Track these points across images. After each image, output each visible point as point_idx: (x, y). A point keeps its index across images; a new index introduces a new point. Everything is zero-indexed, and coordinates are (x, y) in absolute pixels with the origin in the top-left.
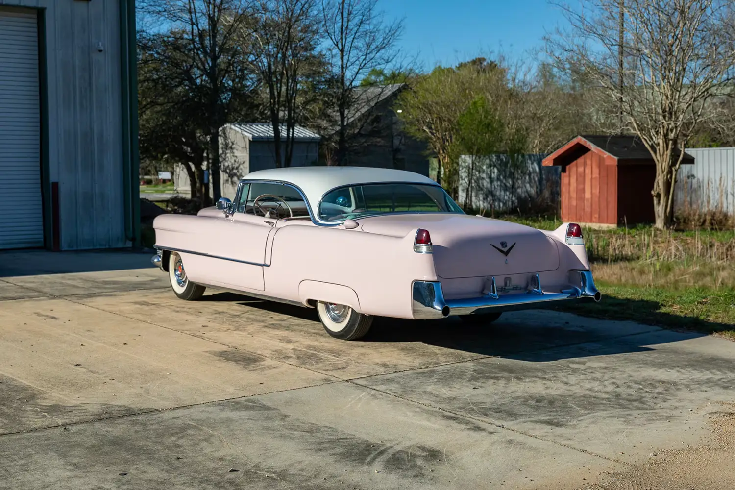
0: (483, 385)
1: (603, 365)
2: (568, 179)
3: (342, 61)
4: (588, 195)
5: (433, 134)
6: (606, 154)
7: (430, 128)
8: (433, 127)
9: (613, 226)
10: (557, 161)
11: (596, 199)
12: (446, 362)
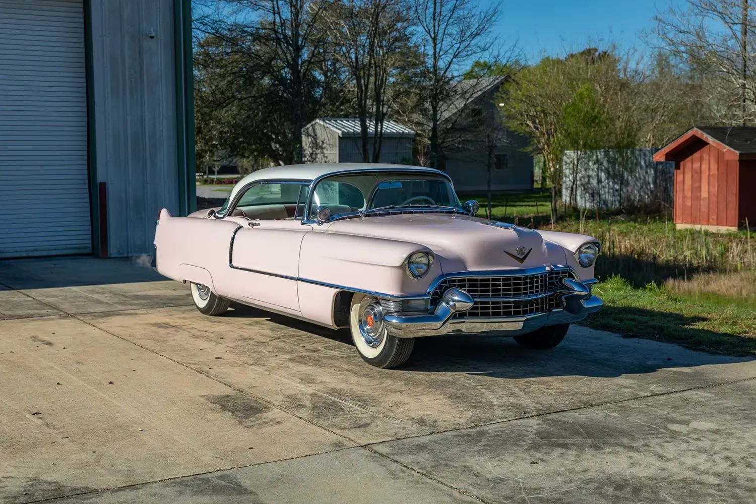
0: (545, 457)
1: (713, 426)
2: (682, 176)
3: (435, 49)
4: (704, 194)
5: (537, 128)
6: (726, 148)
7: (534, 122)
8: (537, 121)
9: (734, 229)
10: (669, 156)
11: (714, 199)
12: (502, 418)
